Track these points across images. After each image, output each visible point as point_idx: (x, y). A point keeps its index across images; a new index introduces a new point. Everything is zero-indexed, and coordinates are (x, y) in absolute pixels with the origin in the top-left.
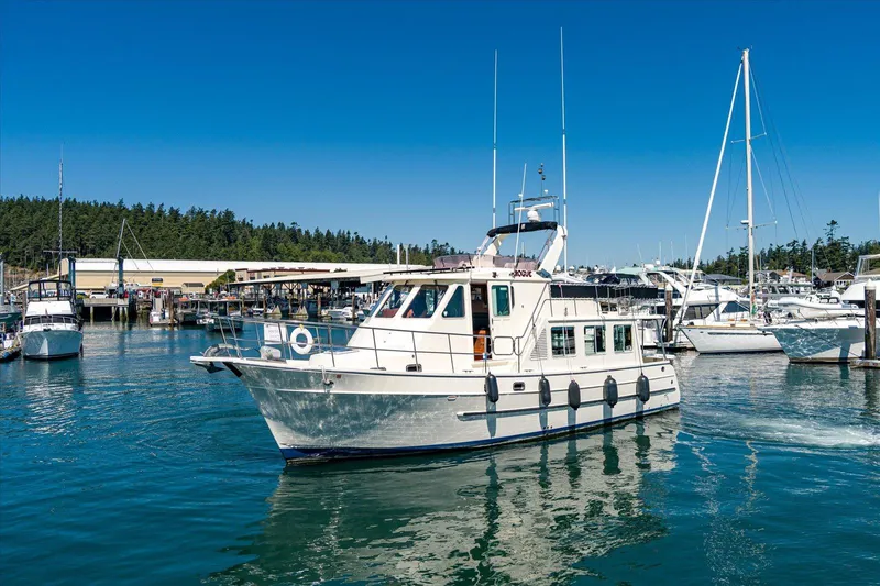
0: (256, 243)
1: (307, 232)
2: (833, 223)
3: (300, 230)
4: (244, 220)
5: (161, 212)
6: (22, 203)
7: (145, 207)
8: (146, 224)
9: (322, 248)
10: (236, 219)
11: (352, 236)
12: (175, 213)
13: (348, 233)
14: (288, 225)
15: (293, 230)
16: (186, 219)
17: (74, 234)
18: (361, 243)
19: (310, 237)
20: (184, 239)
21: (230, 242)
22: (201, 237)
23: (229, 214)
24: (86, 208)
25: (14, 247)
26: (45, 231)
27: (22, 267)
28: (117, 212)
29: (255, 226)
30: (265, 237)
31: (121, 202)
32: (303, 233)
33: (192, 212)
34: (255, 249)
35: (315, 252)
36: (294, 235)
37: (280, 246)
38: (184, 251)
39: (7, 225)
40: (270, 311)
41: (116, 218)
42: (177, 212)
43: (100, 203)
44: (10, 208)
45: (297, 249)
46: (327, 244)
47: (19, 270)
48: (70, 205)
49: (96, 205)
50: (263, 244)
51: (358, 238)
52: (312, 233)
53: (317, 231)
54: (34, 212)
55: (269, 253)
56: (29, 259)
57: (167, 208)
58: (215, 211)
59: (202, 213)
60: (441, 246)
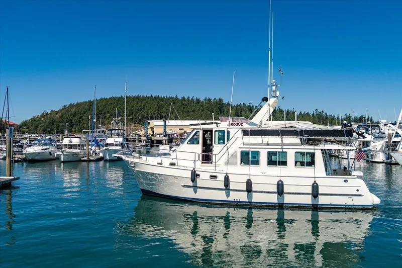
0: (233, 112)
3: (253, 106)
5: (192, 99)
6: (138, 98)
7: (186, 98)
8: (186, 105)
10: (224, 102)
12: (198, 100)
14: (247, 104)
15: (250, 106)
16: (203, 102)
17: (157, 110)
18: (281, 111)
20: (201, 112)
21: (221, 112)
22: (209, 110)
23: (221, 100)
24: (162, 99)
25: (135, 116)
26: (146, 109)
27: (138, 124)
28: (175, 100)
30: (236, 109)
31: (177, 96)
33: (206, 100)
36: (250, 108)
37: (243, 113)
38: (201, 116)
39: (132, 107)
43: (168, 96)
44: (134, 100)
47: (137, 125)
48: (156, 98)
49: (167, 97)
50: (235, 113)
51: (280, 109)
54: (143, 101)
56: (140, 121)
57: (195, 98)
58: (215, 99)
59: (210, 100)
60: (320, 112)
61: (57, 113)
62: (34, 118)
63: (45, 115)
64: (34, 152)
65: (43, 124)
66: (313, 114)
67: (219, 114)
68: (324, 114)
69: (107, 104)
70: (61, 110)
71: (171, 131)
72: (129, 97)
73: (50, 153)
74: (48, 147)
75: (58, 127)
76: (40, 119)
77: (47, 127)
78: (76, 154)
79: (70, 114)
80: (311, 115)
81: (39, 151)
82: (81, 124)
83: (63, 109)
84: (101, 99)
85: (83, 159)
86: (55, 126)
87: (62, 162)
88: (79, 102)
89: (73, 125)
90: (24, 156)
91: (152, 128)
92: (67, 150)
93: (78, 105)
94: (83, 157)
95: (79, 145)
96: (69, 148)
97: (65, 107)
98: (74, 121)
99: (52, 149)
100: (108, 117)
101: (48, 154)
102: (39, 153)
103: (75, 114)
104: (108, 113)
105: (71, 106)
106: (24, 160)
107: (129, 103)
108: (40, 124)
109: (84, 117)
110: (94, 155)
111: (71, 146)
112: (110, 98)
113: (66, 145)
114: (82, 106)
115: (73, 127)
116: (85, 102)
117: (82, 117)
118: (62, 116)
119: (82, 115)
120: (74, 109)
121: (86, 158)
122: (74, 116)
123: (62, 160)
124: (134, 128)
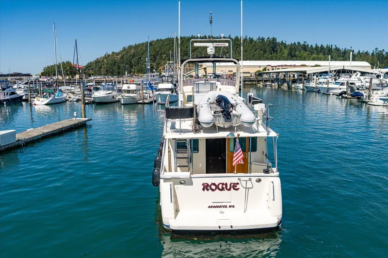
0: (286, 52)
1: (311, 46)
3: (308, 45)
4: (282, 42)
5: (246, 39)
7: (239, 38)
8: (239, 45)
9: (318, 54)
10: (277, 41)
11: (334, 47)
13: (332, 46)
14: (302, 43)
15: (304, 45)
16: (255, 42)
18: (338, 50)
19: (312, 48)
20: (254, 51)
21: (274, 51)
22: (261, 50)
23: (274, 39)
29: (287, 43)
30: (290, 49)
32: (310, 46)
33: (259, 39)
35: (314, 56)
36: (305, 47)
37: (297, 53)
38: (254, 56)
40: (273, 84)
42: (252, 39)
45: (305, 54)
46: (320, 51)
50: (289, 52)
51: (336, 48)
52: (314, 46)
53: (316, 45)
55: (292, 56)
57: (248, 37)
58: (269, 38)
59: (263, 39)
60: (380, 51)
61: (118, 54)
62: (97, 59)
63: (107, 57)
64: (101, 96)
65: (105, 65)
66: (373, 54)
67: (271, 54)
68: (384, 53)
69: (163, 45)
70: (121, 52)
71: (222, 72)
72: (184, 38)
73: (113, 97)
74: (111, 92)
75: (119, 67)
76: (103, 61)
77: (109, 68)
78: (133, 98)
79: (129, 56)
80: (370, 53)
81: (105, 95)
82: (139, 65)
83: (123, 51)
84: (158, 40)
85: (139, 102)
86: (116, 67)
87: (122, 104)
88: (137, 44)
89: (132, 65)
90: (92, 99)
91: (205, 69)
92: (126, 95)
93: (137, 46)
94: (139, 100)
95: (135, 90)
96: (127, 93)
97: (124, 49)
98: (133, 62)
99: (115, 93)
100: (164, 57)
101: (111, 97)
102: (104, 97)
103: (134, 55)
104: (164, 54)
105: (130, 47)
106: (93, 102)
107: (184, 43)
108: (103, 65)
109: (142, 58)
110: (148, 98)
111: (129, 91)
112: (166, 39)
113: (125, 90)
114: (140, 48)
115: (132, 67)
116: (143, 44)
117: (140, 58)
118: (122, 58)
119: (140, 56)
120: (133, 50)
121: (141, 101)
122: (133, 57)
123: (122, 103)
124: (188, 68)
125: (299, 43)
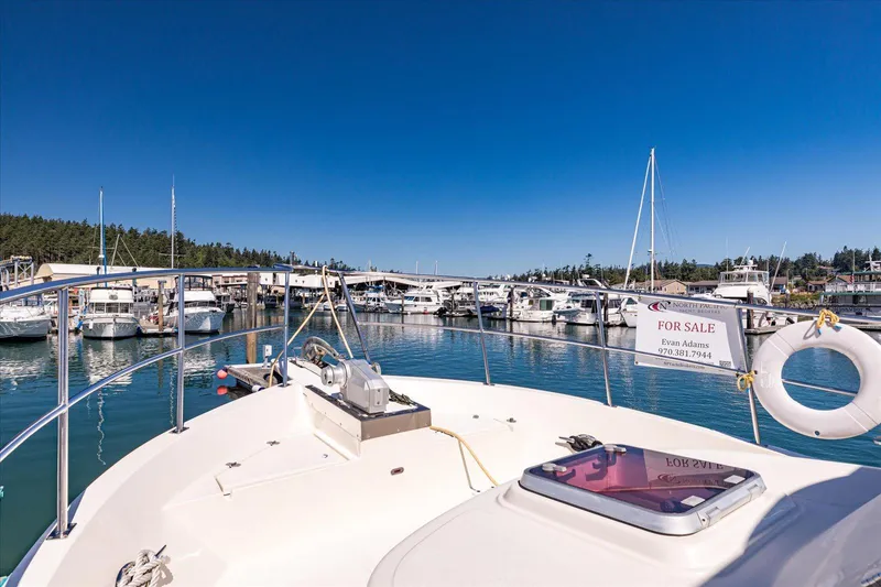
0: (201, 257)
1: (238, 251)
2: (590, 255)
3: (232, 249)
4: (189, 240)
5: (122, 233)
9: (250, 262)
10: (185, 239)
11: (272, 254)
12: (133, 232)
13: (269, 252)
14: (224, 245)
15: (227, 248)
16: (143, 236)
18: (278, 259)
19: (240, 254)
24: (53, 225)
29: (197, 244)
30: (207, 252)
32: (235, 251)
33: (148, 232)
34: (200, 261)
36: (228, 252)
41: (82, 234)
42: (136, 231)
45: (232, 262)
46: (252, 258)
50: (206, 258)
51: (276, 255)
52: (242, 251)
53: (245, 250)
95: (131, 304)
113: (100, 305)
125: (219, 245)
